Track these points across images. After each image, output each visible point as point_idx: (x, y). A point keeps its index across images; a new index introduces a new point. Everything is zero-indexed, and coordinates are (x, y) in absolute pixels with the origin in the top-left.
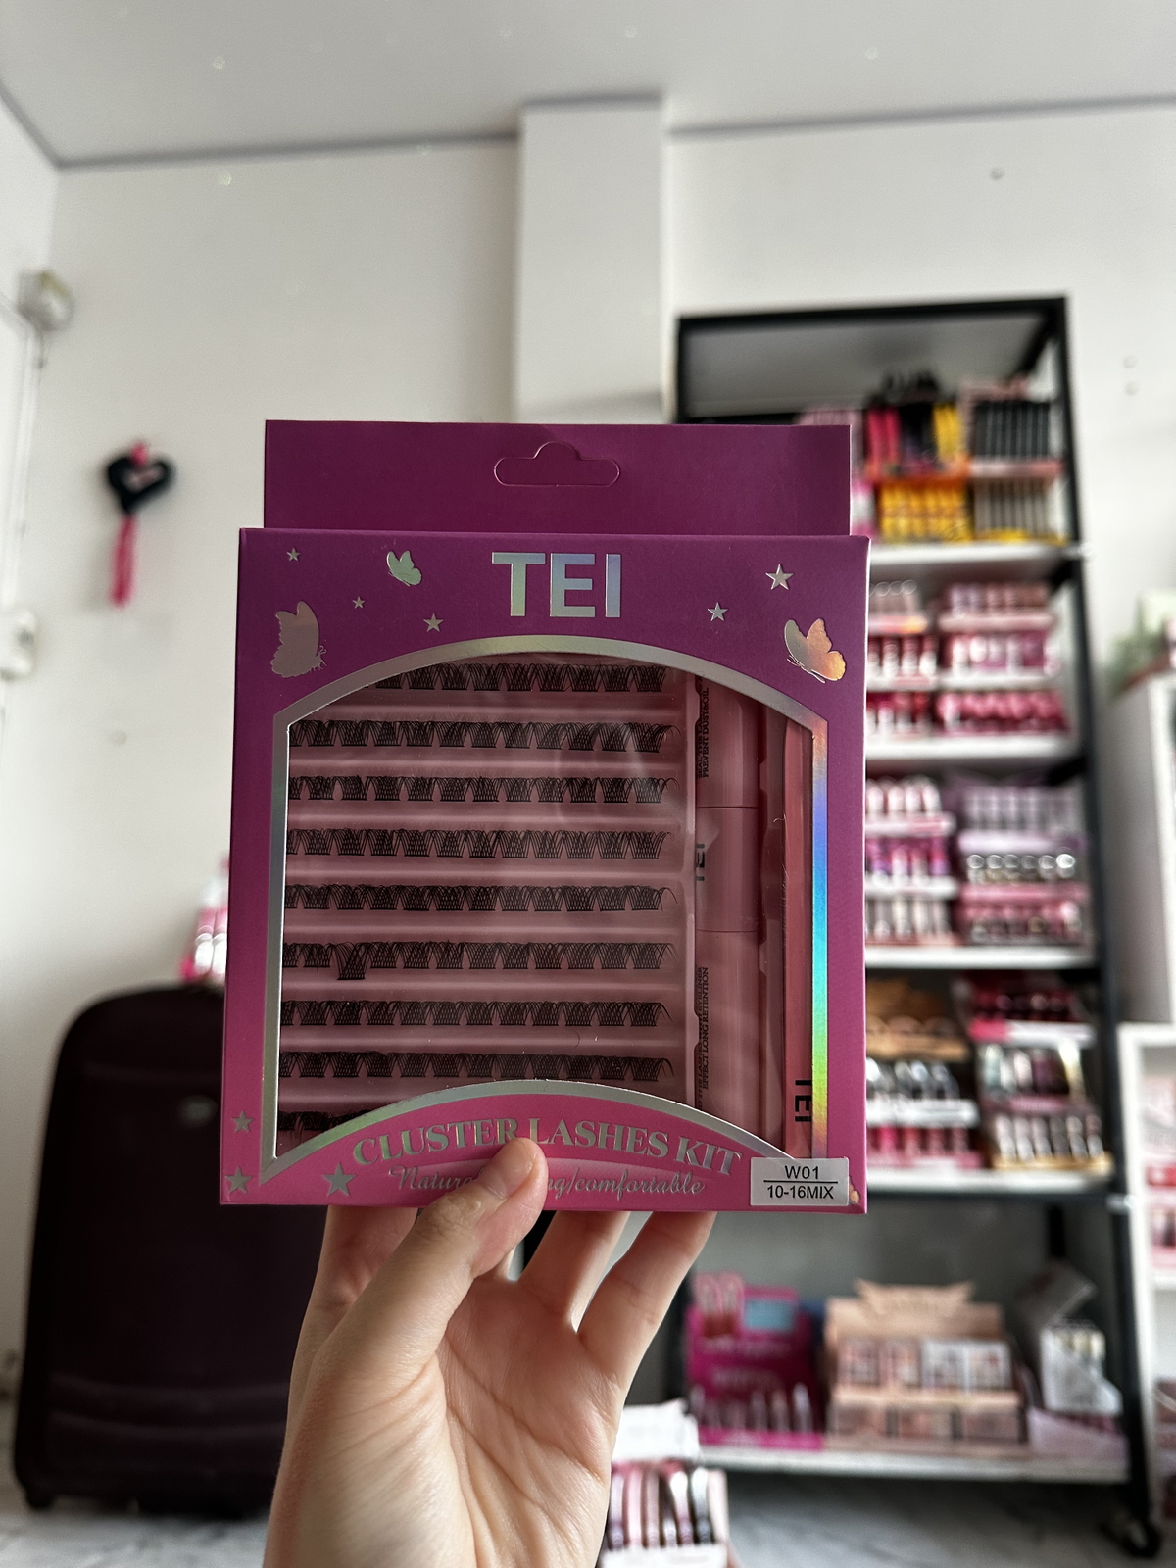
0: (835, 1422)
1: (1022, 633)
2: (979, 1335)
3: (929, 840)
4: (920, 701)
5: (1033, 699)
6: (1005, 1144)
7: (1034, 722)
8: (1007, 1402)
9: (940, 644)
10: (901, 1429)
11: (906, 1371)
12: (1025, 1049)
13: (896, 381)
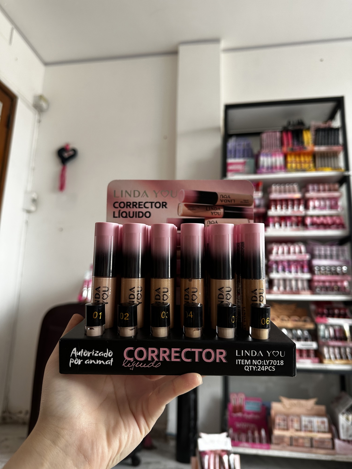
0: (274, 440)
1: (330, 199)
2: (319, 415)
3: (303, 261)
4: (300, 219)
5: (334, 218)
6: (327, 356)
7: (335, 226)
8: (328, 436)
9: (305, 202)
10: (294, 443)
11: (296, 425)
12: (332, 326)
13: (291, 123)
